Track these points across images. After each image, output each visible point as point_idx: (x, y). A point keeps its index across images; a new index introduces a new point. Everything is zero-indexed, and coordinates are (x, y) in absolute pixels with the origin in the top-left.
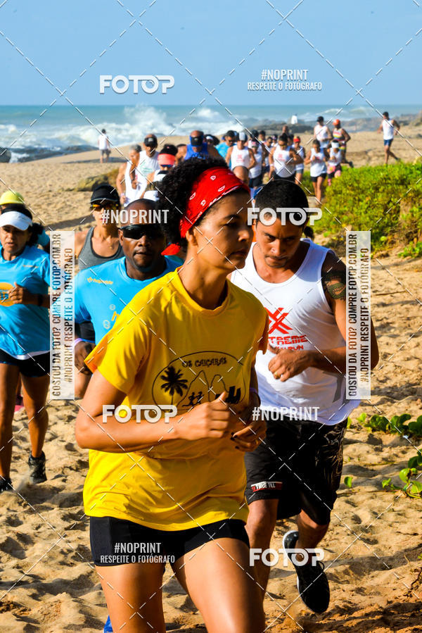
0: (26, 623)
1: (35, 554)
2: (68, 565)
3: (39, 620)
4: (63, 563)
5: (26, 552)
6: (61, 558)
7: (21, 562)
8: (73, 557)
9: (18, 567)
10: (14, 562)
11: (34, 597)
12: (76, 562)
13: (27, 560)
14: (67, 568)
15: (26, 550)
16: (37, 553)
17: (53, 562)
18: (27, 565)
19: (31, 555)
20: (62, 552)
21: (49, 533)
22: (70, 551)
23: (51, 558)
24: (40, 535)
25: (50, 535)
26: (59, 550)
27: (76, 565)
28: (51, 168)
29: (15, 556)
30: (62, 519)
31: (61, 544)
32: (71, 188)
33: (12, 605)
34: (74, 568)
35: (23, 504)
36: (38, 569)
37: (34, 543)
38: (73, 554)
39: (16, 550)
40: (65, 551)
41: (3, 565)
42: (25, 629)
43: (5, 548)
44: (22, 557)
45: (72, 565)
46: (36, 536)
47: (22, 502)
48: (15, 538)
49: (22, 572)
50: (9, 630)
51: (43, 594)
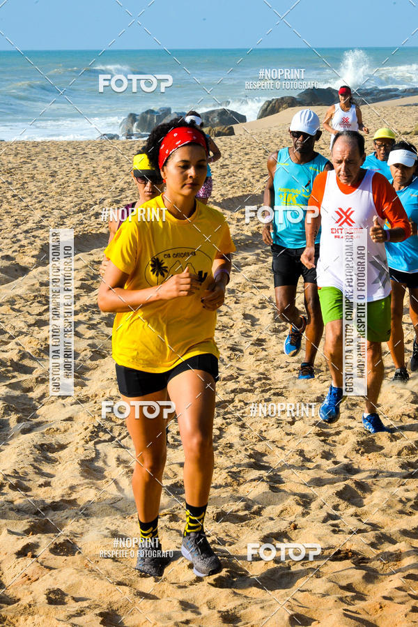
0: (364, 572)
1: (373, 502)
2: (407, 514)
3: (378, 569)
4: (401, 512)
5: (364, 500)
6: (400, 507)
7: (359, 510)
8: (412, 506)
9: (356, 515)
10: (352, 510)
11: (373, 545)
12: (414, 511)
13: (364, 508)
14: (405, 517)
15: (365, 498)
16: (376, 501)
17: (392, 511)
18: (365, 513)
19: (369, 503)
20: (401, 501)
21: (387, 482)
22: (409, 500)
23: (390, 506)
24: (378, 483)
25: (388, 484)
26: (398, 499)
27: (415, 514)
28: (388, 111)
29: (353, 504)
30: (400, 467)
31: (400, 492)
32: (409, 131)
33: (350, 553)
34: (413, 517)
35: (360, 452)
36: (376, 517)
37: (372, 492)
38: (412, 503)
39: (354, 498)
40: (404, 500)
41: (341, 513)
42: (364, 577)
43: (344, 496)
44: (360, 505)
45: (410, 514)
46: (375, 484)
47: (360, 449)
48: (353, 486)
49: (360, 520)
50: (347, 578)
51: (382, 543)
